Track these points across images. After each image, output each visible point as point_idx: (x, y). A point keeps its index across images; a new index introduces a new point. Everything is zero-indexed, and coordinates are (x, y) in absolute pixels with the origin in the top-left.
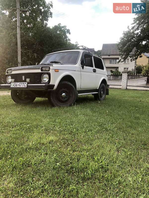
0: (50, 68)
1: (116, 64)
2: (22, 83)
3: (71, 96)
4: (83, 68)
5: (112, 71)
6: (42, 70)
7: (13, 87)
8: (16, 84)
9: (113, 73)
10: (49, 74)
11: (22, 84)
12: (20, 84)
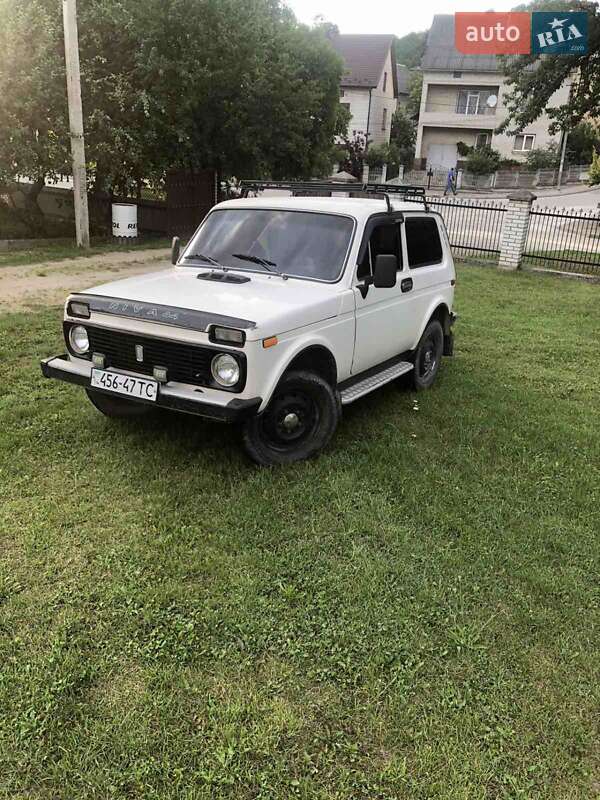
0: (244, 334)
1: (483, 113)
2: (137, 380)
3: (317, 417)
4: (364, 291)
5: (462, 149)
6: (212, 338)
7: (101, 386)
8: (112, 379)
9: (465, 155)
10: (242, 361)
11: (138, 385)
12: (130, 384)
